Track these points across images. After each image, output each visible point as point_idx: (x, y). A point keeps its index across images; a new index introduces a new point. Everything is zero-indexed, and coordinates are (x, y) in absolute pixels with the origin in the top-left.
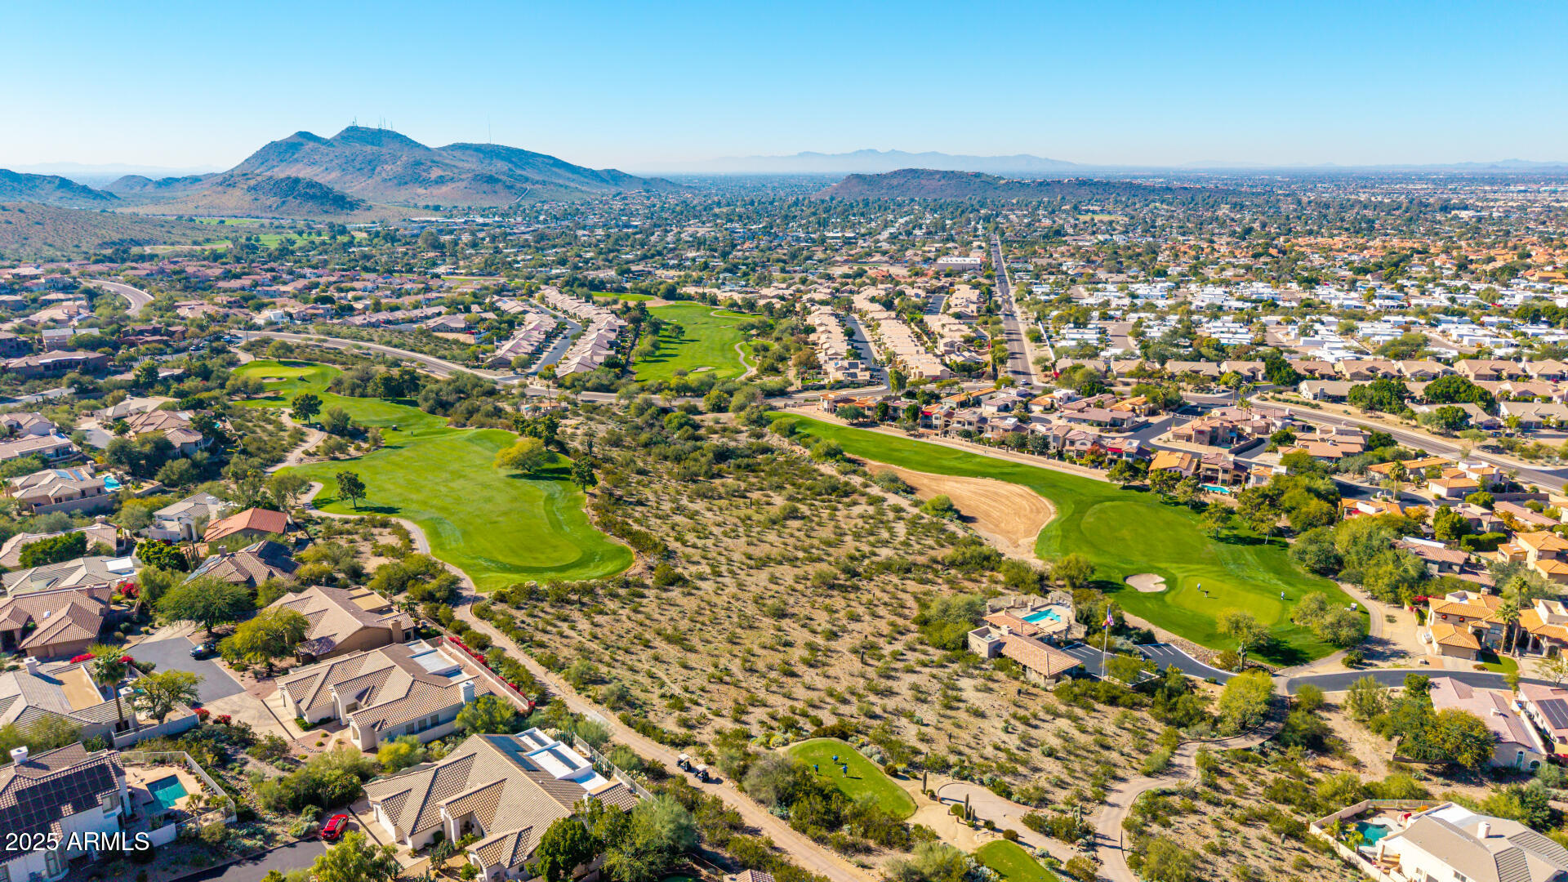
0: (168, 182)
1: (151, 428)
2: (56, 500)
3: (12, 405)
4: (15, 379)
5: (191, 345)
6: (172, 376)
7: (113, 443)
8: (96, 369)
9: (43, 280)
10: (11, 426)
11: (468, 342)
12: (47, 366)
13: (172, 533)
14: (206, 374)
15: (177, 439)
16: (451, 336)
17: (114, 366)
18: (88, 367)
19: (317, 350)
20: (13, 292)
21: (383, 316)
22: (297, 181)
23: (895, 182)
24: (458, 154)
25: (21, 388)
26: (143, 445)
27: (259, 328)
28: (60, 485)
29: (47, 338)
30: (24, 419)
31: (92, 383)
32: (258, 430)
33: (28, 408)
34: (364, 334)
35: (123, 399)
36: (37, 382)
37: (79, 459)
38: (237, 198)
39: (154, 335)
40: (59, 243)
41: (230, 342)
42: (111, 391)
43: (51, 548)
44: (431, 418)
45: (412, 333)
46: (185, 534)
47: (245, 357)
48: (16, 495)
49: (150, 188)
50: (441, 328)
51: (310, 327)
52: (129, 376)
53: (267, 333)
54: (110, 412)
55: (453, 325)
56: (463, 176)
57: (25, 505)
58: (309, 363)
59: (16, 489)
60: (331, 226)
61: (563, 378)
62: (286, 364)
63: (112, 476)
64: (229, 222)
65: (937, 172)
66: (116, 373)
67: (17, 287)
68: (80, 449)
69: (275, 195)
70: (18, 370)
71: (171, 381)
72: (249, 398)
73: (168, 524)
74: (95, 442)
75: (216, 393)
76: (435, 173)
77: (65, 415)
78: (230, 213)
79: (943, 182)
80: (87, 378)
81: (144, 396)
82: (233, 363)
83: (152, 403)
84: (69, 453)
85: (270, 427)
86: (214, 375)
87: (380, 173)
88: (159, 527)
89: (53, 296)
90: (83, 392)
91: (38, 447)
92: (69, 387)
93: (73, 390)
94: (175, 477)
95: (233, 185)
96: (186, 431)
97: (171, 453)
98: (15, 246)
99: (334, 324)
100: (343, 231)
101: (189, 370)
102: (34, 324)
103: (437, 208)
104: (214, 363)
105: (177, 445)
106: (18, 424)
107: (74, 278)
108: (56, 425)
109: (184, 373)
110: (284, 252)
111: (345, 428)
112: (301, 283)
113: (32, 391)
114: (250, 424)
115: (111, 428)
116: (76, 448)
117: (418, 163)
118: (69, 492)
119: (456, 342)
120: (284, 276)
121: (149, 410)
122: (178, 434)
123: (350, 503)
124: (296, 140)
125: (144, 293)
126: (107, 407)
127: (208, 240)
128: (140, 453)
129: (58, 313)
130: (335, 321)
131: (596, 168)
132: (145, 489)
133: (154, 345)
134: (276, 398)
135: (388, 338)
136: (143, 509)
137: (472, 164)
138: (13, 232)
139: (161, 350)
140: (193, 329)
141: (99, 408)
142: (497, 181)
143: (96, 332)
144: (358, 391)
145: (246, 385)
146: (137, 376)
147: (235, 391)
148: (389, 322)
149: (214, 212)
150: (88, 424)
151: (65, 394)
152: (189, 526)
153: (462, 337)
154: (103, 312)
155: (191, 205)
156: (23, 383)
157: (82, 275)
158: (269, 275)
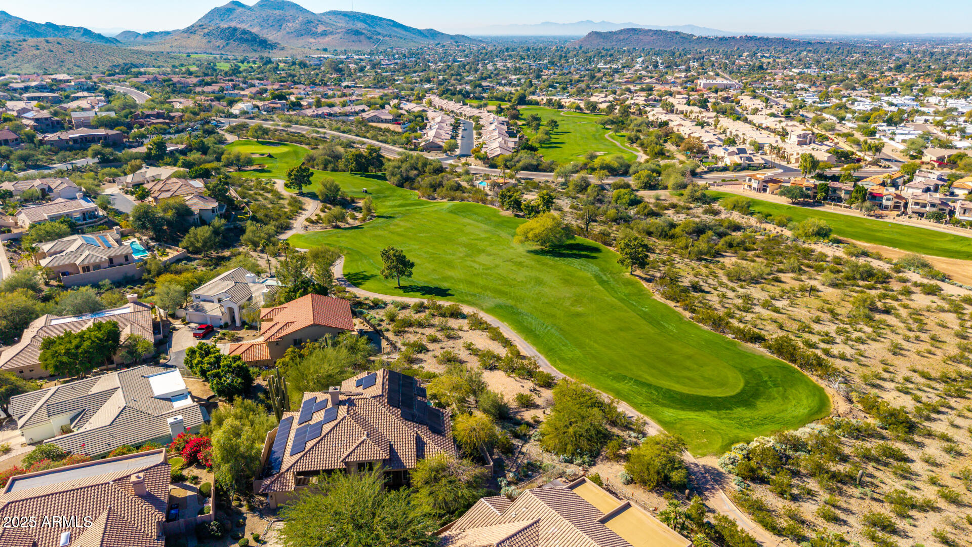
0: (151, 35)
1: (168, 194)
2: (83, 268)
3: (46, 172)
4: (50, 150)
5: (188, 126)
6: (177, 150)
7: (137, 209)
8: (116, 143)
9: (73, 83)
10: (43, 190)
11: (396, 130)
12: (75, 140)
13: (212, 318)
14: (204, 150)
15: (197, 205)
16: (383, 126)
17: (129, 142)
18: (107, 141)
19: (284, 134)
20: (52, 91)
21: (326, 110)
22: (235, 29)
23: (622, 37)
24: (333, 18)
25: (54, 158)
26: (165, 211)
27: (236, 116)
28: (87, 253)
29: (75, 119)
30: (55, 183)
31: (112, 154)
32: (260, 198)
33: (60, 174)
34: (316, 122)
35: (140, 168)
36: (68, 153)
37: (105, 223)
38: (197, 41)
39: (157, 118)
40: (84, 65)
41: (217, 126)
42: (130, 160)
43: (77, 347)
44: (400, 191)
45: (352, 122)
46: (227, 319)
47: (230, 138)
48: (44, 263)
49: (140, 39)
50: (374, 119)
51: (274, 116)
52: (143, 150)
53: (242, 120)
54: (129, 178)
55: (383, 117)
56: (339, 31)
57: (52, 275)
58: (281, 143)
59: (44, 256)
60: (262, 58)
61: (493, 158)
62: (263, 143)
63: (138, 242)
64: (193, 56)
65: (650, 31)
66: (130, 147)
67: (55, 88)
68: (105, 213)
69: (222, 39)
70: (52, 143)
71: (177, 154)
72: (240, 170)
73: (207, 306)
74: (118, 206)
75: (215, 164)
76: (321, 29)
77: (91, 181)
78: (193, 50)
79: (654, 37)
80: (108, 150)
81: (155, 166)
82: (222, 141)
83: (165, 172)
84: (95, 217)
85: (269, 195)
86: (210, 151)
87: (285, 29)
88: (198, 309)
89: (80, 94)
90: (105, 161)
91: (65, 211)
92: (94, 157)
93: (96, 160)
94: (199, 245)
95: (194, 33)
96: (201, 196)
97: (191, 219)
98: (55, 67)
99: (291, 115)
100: (269, 61)
101: (190, 145)
102: (65, 109)
103: (325, 50)
104: (209, 141)
105: (196, 212)
106: (49, 188)
107: (95, 83)
108: (83, 189)
109: (186, 148)
110: (236, 71)
111: (335, 198)
112: (254, 90)
113: (63, 160)
114: (251, 192)
115: (132, 193)
116: (101, 213)
117: (309, 22)
118: (95, 260)
119: (388, 130)
120: (241, 85)
121: (163, 177)
122: (196, 200)
123: (394, 283)
124: (231, 7)
125: (144, 94)
126: (126, 174)
127: (182, 65)
128: (162, 218)
129: (84, 104)
130: (292, 113)
131: (420, 28)
132: (171, 256)
133: (159, 125)
134: (263, 171)
135: (335, 125)
136: (179, 288)
137: (342, 23)
138: (55, 57)
139: (165, 130)
140: (187, 115)
141: (119, 176)
142: (361, 34)
143: (113, 115)
144: (330, 166)
145: (238, 159)
146: (149, 149)
147: (229, 164)
148: (330, 115)
149: (183, 50)
150: (110, 189)
151: (91, 164)
152: (231, 310)
153: (392, 127)
154: (116, 104)
155: (168, 46)
156: (56, 153)
157: (101, 81)
158: (230, 83)
